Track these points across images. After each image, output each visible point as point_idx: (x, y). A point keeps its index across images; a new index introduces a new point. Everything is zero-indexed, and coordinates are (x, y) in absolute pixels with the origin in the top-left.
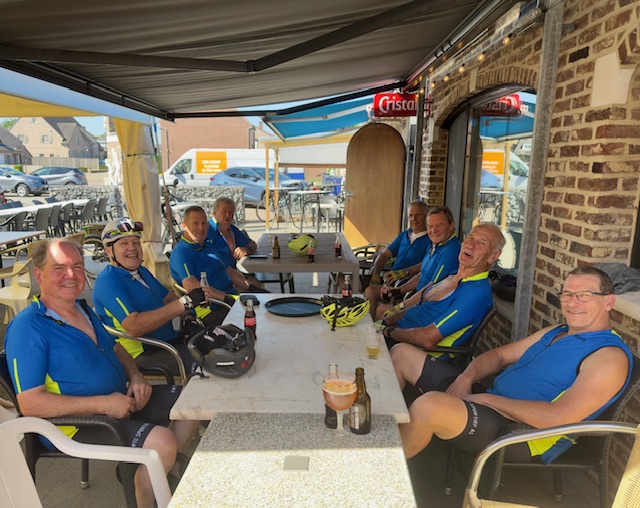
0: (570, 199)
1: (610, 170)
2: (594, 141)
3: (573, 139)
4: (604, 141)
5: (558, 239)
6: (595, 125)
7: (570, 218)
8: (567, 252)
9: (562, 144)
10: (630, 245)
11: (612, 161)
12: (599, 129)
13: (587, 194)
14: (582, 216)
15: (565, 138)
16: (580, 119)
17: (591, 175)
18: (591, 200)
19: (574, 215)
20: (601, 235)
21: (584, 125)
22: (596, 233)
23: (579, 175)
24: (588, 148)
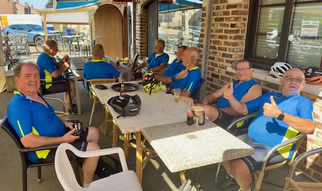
0: (220, 37)
1: (237, 27)
2: (230, 16)
3: (220, 15)
4: (235, 16)
5: (216, 53)
6: (231, 10)
7: (221, 44)
8: (221, 57)
9: (216, 17)
10: (243, 53)
11: (238, 23)
12: (232, 12)
13: (229, 35)
14: (226, 43)
15: (216, 14)
16: (224, 8)
17: (230, 28)
18: (231, 37)
19: (223, 43)
20: (235, 50)
21: (225, 10)
22: (233, 49)
23: (224, 28)
24: (228, 18)
